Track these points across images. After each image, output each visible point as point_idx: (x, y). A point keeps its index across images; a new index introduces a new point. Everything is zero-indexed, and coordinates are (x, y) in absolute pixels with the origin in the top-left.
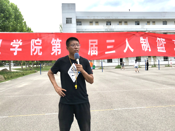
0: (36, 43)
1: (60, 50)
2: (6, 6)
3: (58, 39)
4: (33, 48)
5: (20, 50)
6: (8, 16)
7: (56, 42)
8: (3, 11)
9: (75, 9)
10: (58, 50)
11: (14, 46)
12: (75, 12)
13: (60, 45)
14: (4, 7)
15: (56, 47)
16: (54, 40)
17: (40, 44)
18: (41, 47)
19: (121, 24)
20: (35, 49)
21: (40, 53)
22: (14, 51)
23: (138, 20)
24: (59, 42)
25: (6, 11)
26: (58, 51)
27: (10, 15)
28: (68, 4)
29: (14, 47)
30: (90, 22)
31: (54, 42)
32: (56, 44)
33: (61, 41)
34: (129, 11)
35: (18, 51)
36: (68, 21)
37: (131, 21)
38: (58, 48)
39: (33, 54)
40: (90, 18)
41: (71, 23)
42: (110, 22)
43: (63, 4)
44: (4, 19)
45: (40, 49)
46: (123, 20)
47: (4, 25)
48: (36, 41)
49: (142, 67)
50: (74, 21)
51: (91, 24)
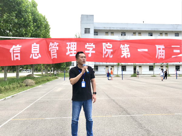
0: (107, 46)
1: (129, 53)
2: (38, 16)
3: (126, 45)
4: (105, 51)
5: (94, 52)
6: (40, 25)
7: (124, 47)
8: (35, 21)
9: (93, 20)
10: (127, 53)
11: (88, 48)
12: (93, 23)
13: (128, 49)
14: (36, 17)
15: (125, 51)
16: (122, 46)
17: (111, 47)
18: (112, 50)
19: (135, 34)
20: (107, 52)
21: (111, 55)
22: (89, 53)
23: (151, 32)
24: (127, 47)
25: (38, 21)
26: (127, 55)
27: (41, 24)
28: (86, 15)
29: (89, 50)
30: (106, 33)
31: (123, 48)
32: (125, 49)
33: (129, 46)
34: (143, 23)
35: (92, 53)
36: (87, 31)
37: (145, 32)
38: (127, 52)
39: (105, 56)
40: (106, 29)
41: (89, 32)
42: (125, 33)
43: (82, 15)
44: (36, 28)
45: (111, 52)
46: (137, 31)
47: (36, 33)
48: (107, 45)
49: (157, 76)
50: (92, 31)
51: (107, 34)
